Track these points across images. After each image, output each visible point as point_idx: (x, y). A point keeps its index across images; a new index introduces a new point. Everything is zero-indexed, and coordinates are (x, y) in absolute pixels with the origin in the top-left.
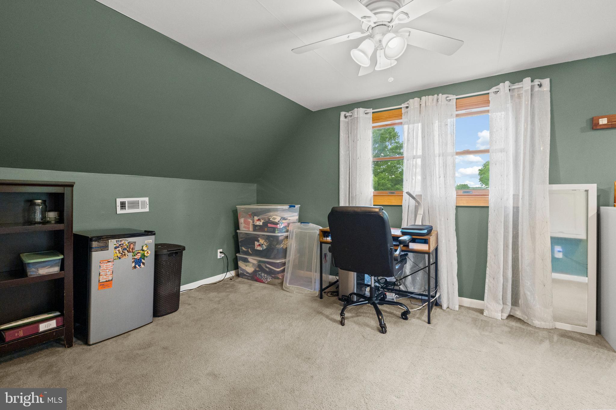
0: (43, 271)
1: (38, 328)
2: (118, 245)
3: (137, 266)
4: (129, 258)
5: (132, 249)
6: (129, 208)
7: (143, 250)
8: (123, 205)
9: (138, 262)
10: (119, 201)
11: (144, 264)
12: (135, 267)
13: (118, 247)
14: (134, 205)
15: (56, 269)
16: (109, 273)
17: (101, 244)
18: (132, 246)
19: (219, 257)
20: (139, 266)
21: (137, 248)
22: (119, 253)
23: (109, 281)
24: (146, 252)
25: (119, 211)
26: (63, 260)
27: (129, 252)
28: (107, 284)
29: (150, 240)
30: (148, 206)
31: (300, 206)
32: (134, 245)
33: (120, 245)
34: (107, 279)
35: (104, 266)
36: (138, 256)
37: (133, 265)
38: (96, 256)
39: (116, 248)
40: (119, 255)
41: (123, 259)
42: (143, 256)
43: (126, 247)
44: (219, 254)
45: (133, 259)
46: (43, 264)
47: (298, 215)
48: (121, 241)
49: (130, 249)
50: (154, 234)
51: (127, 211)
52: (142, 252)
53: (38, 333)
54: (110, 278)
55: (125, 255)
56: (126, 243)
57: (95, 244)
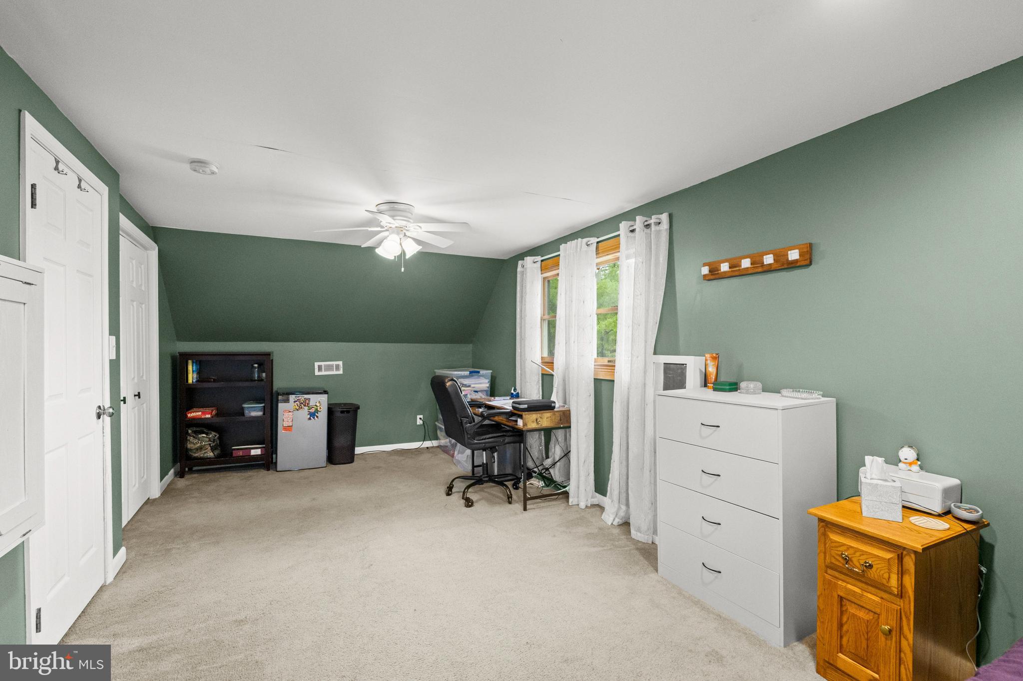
0: (254, 414)
1: (250, 452)
2: (296, 400)
3: (312, 418)
4: (305, 411)
5: (308, 404)
6: (325, 371)
7: (317, 406)
8: (320, 368)
9: (313, 415)
10: (317, 364)
11: (317, 417)
12: (310, 419)
13: (297, 401)
14: (329, 368)
15: (260, 414)
16: (290, 421)
17: (285, 397)
18: (307, 401)
19: (418, 424)
20: (314, 418)
21: (312, 403)
22: (297, 406)
23: (290, 426)
24: (319, 408)
25: (317, 373)
26: (264, 406)
27: (305, 406)
28: (288, 428)
29: (324, 398)
30: (342, 369)
31: (491, 371)
32: (309, 401)
33: (298, 400)
34: (289, 425)
35: (286, 414)
36: (313, 410)
37: (309, 416)
38: (281, 406)
39: (295, 402)
40: (297, 408)
41: (300, 411)
42: (317, 411)
43: (302, 402)
44: (418, 419)
45: (308, 412)
46: (254, 409)
47: (489, 382)
48: (298, 397)
49: (306, 403)
50: (327, 393)
51: (323, 373)
52: (315, 407)
53: (250, 456)
54: (291, 425)
55: (302, 408)
56: (303, 399)
57: (280, 397)
